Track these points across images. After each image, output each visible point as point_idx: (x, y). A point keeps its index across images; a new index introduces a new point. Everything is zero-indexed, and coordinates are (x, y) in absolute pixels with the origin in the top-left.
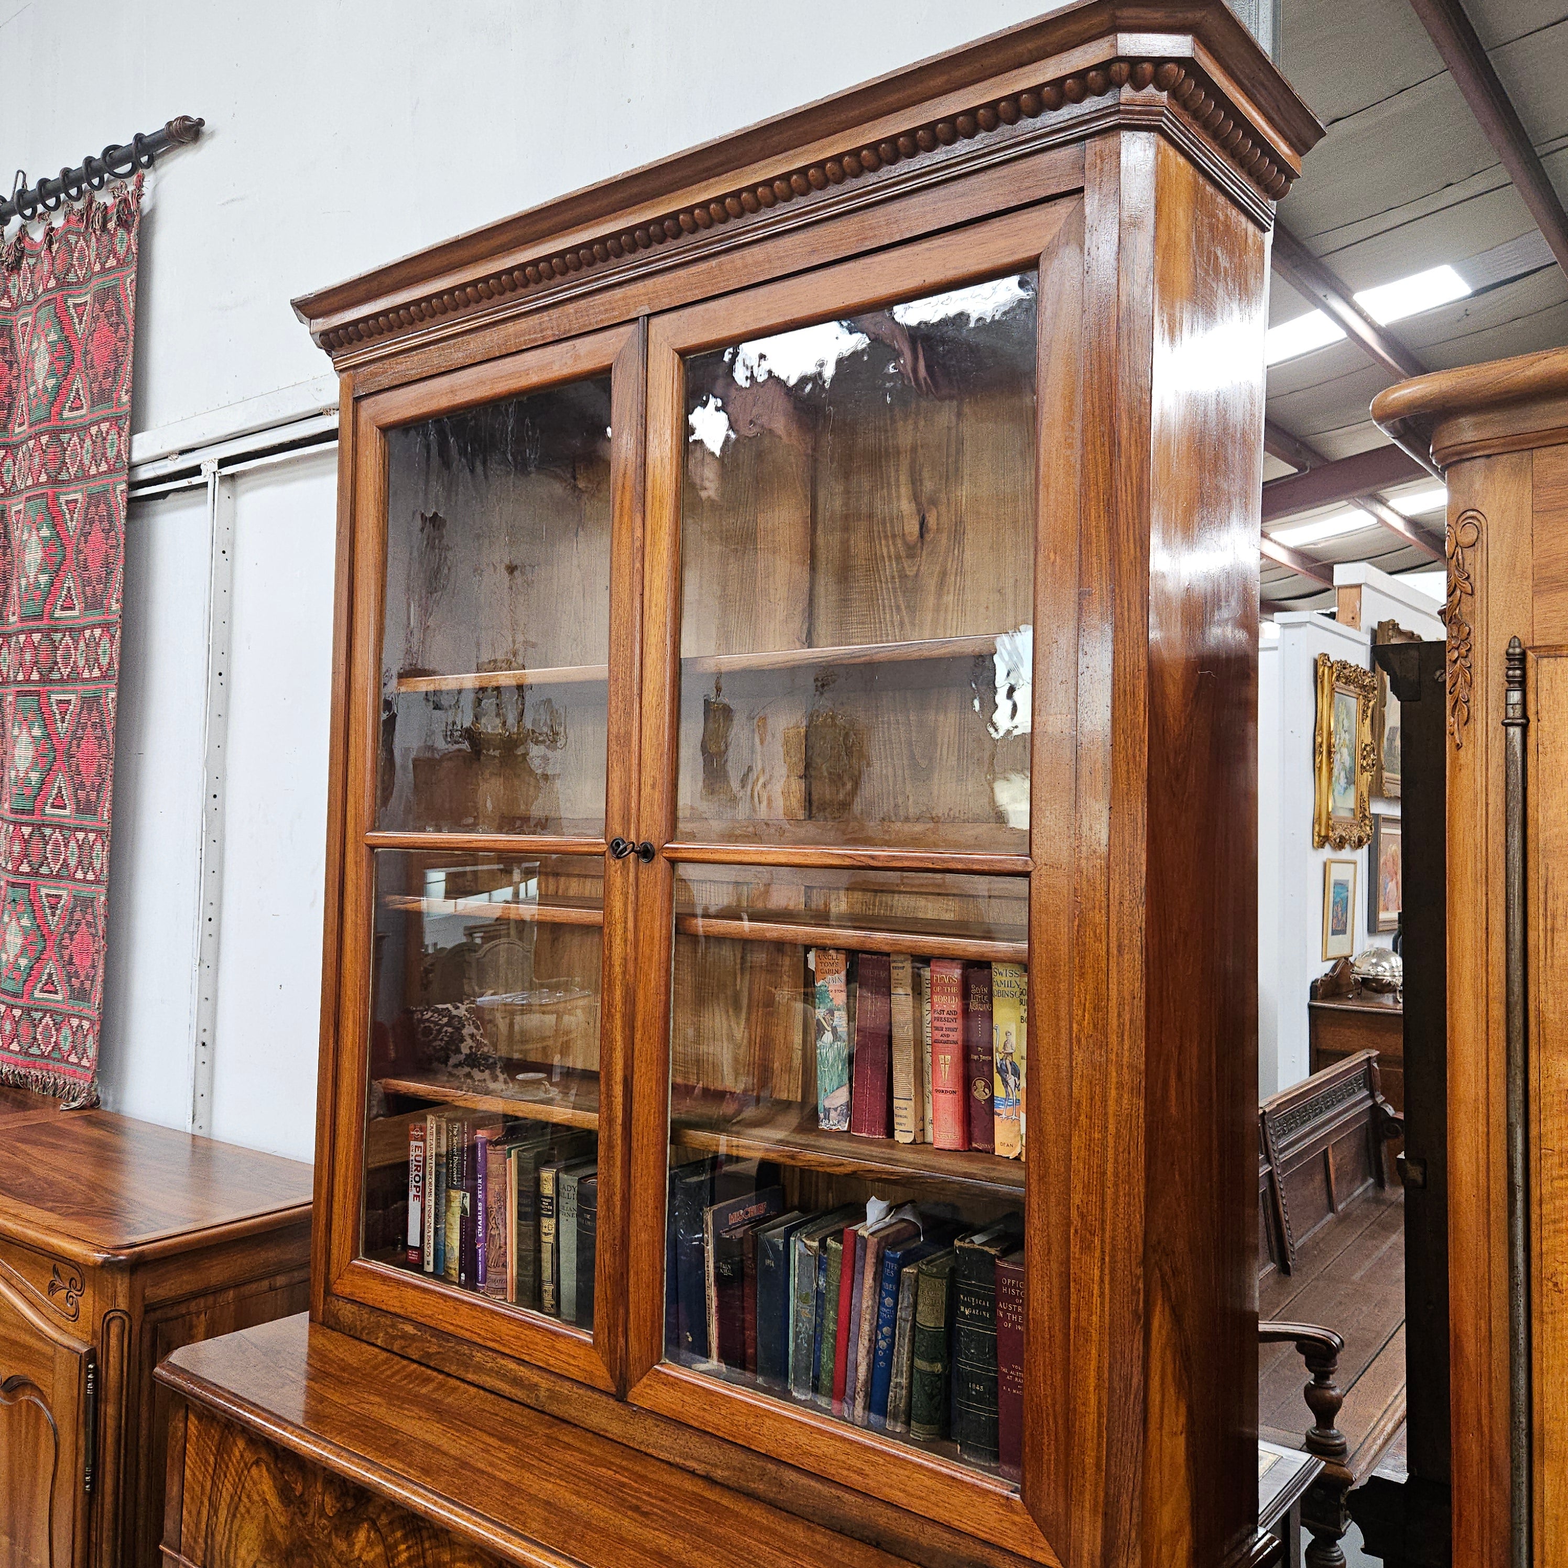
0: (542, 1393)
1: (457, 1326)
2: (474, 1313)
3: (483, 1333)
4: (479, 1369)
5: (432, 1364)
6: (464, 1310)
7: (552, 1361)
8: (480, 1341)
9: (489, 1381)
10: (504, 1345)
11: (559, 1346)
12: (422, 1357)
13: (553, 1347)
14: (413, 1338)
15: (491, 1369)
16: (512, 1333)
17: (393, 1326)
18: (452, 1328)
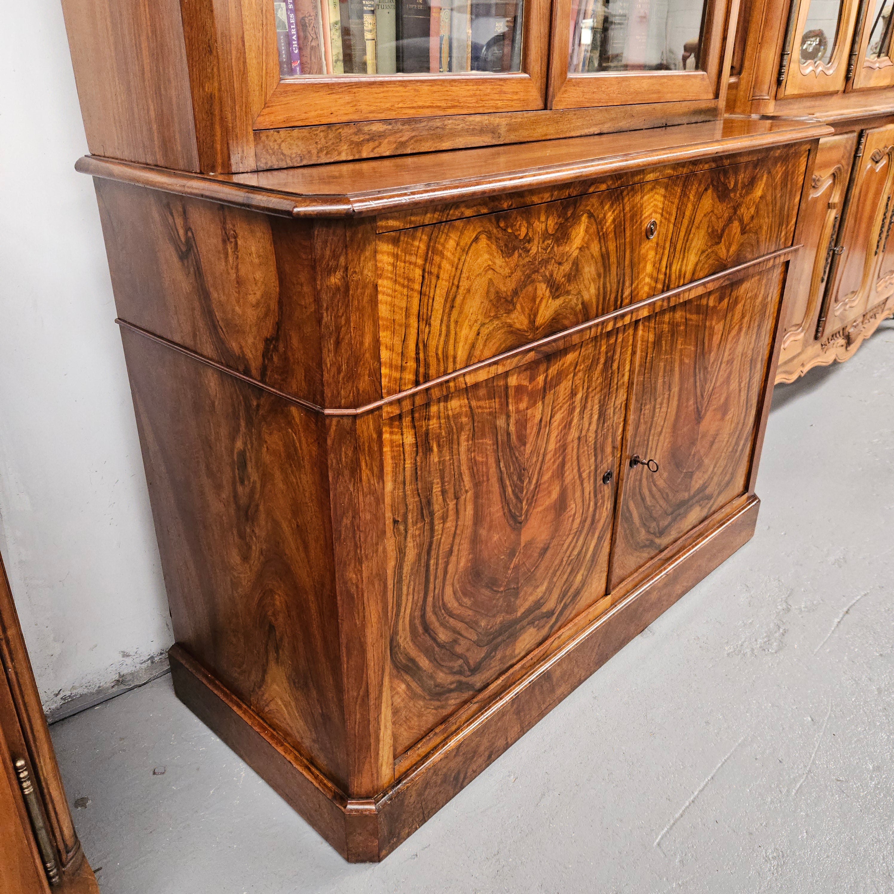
0: (503, 130)
1: (420, 107)
2: (435, 88)
3: (443, 104)
4: (454, 134)
5: (409, 151)
6: (425, 88)
7: (500, 103)
8: (442, 113)
9: (460, 142)
10: (462, 107)
11: (504, 89)
12: (397, 148)
13: (501, 92)
14: (381, 135)
15: (462, 130)
16: (468, 94)
17: (359, 131)
18: (412, 111)
